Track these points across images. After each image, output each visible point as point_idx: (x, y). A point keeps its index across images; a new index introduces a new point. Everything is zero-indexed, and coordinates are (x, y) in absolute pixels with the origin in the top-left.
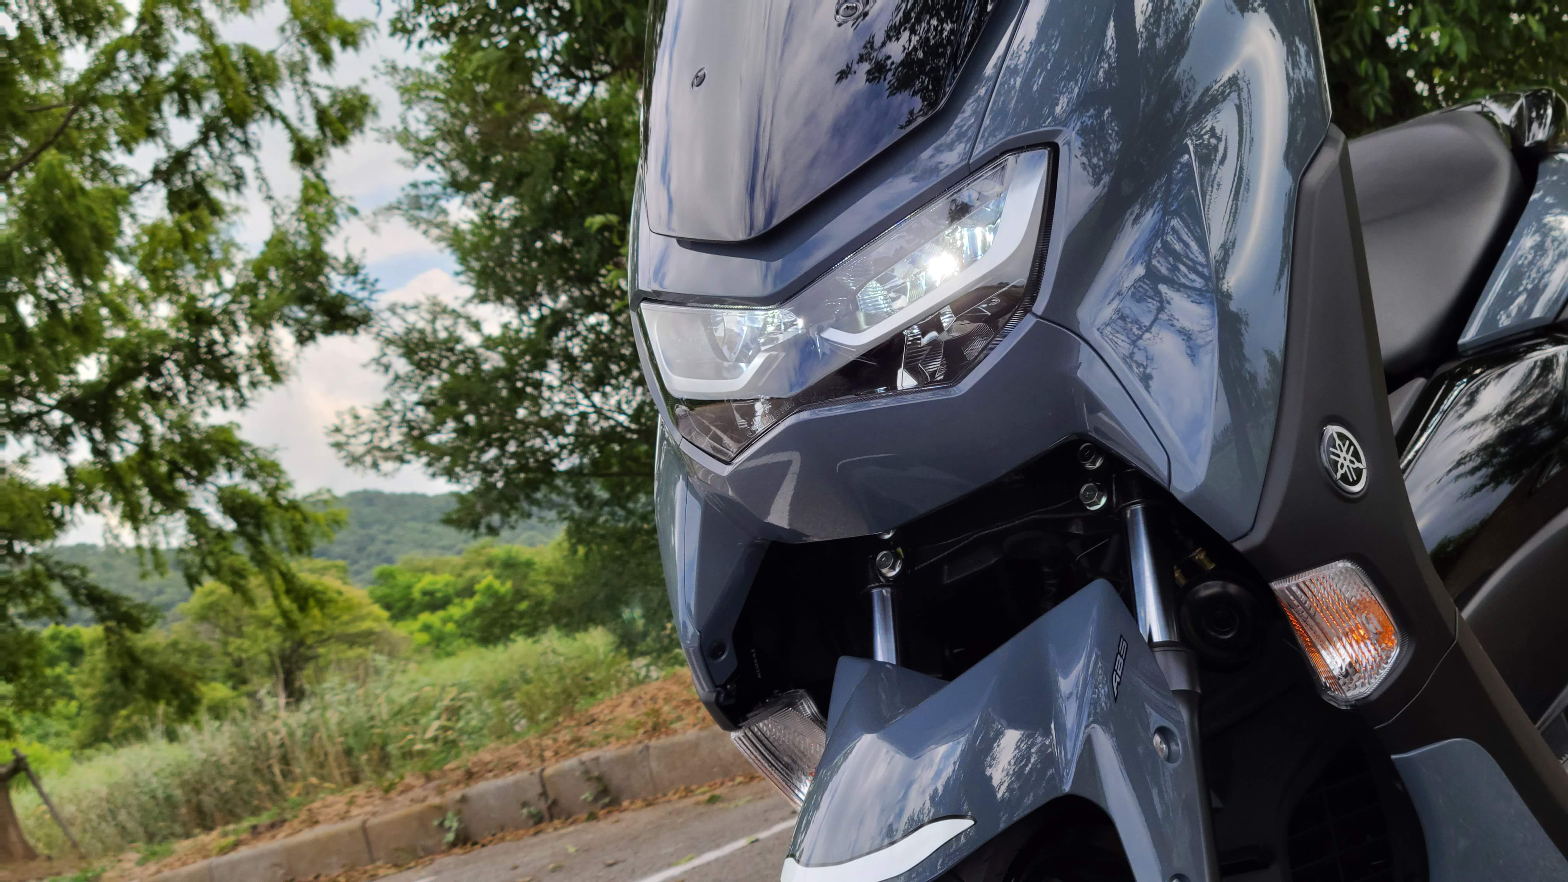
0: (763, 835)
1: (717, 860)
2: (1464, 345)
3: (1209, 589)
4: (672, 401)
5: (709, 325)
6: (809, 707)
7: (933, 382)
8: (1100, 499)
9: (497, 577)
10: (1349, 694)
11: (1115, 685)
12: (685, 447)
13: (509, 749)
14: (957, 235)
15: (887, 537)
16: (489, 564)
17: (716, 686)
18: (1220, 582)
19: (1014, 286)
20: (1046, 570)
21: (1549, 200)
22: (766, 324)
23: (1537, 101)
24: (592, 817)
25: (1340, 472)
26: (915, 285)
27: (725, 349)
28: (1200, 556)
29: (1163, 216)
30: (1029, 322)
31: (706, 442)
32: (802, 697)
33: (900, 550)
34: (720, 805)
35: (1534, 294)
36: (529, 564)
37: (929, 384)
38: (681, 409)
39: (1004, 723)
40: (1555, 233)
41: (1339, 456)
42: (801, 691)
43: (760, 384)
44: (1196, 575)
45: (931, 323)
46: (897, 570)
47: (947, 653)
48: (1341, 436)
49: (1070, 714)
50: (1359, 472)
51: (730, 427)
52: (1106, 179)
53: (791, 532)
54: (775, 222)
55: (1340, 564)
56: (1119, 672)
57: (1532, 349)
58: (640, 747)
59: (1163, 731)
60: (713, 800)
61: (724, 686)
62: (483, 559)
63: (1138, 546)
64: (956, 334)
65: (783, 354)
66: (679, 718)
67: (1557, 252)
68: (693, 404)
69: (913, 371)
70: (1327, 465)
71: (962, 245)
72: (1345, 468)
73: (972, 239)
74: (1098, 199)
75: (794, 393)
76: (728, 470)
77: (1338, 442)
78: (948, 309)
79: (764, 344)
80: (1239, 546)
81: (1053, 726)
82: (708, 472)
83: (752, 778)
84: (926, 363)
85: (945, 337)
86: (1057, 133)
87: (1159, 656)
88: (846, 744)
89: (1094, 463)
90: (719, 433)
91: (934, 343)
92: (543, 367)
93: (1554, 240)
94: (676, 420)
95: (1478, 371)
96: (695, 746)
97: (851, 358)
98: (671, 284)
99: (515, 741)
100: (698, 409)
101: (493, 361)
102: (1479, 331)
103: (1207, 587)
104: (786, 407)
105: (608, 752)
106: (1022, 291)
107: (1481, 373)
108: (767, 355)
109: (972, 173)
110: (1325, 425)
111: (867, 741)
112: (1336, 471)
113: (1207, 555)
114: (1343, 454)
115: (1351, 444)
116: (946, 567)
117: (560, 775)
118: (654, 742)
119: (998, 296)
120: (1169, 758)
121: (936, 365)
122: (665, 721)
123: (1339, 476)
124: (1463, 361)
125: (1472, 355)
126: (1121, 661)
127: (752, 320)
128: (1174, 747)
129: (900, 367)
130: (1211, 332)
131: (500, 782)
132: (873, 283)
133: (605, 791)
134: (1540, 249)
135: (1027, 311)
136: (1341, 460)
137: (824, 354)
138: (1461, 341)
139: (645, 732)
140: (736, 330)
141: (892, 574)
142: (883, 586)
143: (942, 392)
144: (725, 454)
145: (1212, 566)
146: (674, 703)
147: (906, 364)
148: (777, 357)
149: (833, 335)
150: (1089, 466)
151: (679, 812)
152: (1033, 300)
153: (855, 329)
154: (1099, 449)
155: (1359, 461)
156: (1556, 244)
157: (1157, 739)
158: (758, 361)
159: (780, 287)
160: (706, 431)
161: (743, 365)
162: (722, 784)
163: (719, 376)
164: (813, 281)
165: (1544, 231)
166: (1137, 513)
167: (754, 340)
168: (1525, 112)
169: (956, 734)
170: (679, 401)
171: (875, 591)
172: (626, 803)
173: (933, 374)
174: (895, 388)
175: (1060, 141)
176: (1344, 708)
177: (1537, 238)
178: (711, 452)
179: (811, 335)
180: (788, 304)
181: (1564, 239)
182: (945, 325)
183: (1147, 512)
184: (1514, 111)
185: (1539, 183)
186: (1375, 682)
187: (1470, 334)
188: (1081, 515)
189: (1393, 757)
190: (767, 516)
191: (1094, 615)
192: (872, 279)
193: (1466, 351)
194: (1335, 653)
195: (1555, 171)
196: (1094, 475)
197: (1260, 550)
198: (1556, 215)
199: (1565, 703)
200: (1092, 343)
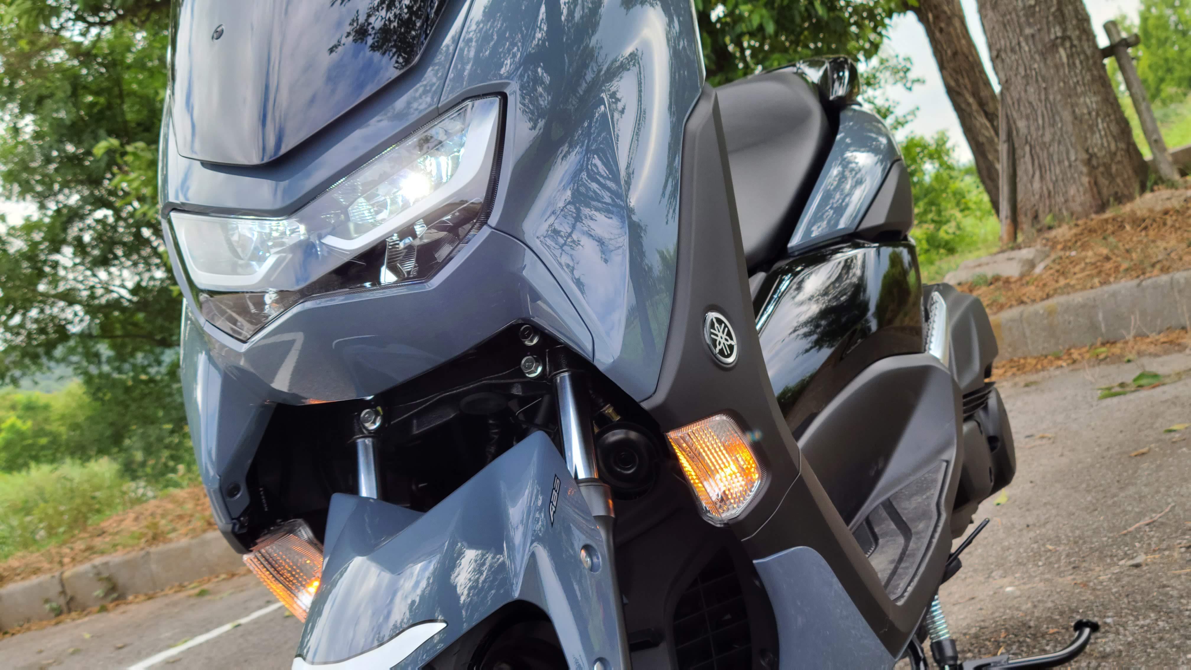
0: (244, 621)
1: (208, 642)
2: (792, 247)
3: (615, 436)
4: (195, 290)
5: (225, 230)
6: (306, 533)
7: (408, 278)
8: (536, 368)
9: (19, 417)
10: (724, 515)
11: (552, 513)
12: (208, 328)
13: (34, 557)
14: (427, 162)
15: (369, 398)
16: (13, 407)
17: (233, 519)
18: (624, 431)
19: (473, 203)
20: (491, 422)
21: (848, 140)
22: (272, 230)
23: (838, 66)
24: (103, 609)
25: (719, 348)
26: (394, 202)
27: (239, 250)
28: (609, 410)
29: (586, 154)
30: (486, 232)
31: (225, 323)
32: (300, 525)
33: (379, 408)
34: (207, 598)
35: (840, 210)
36: (46, 407)
37: (404, 279)
38: (203, 297)
39: (464, 544)
40: (853, 165)
41: (717, 335)
42: (299, 521)
43: (272, 279)
44: (607, 425)
45: (408, 231)
46: (378, 424)
47: (414, 487)
48: (720, 322)
49: (518, 537)
50: (731, 347)
51: (243, 311)
52: (541, 123)
53: (293, 396)
54: (282, 152)
55: (717, 418)
56: (555, 504)
57: (836, 252)
58: (143, 553)
59: (587, 548)
60: (202, 593)
61: (240, 519)
62: (7, 403)
63: (565, 406)
64: (426, 241)
65: (291, 256)
66: (174, 530)
67: (855, 180)
68: (214, 293)
69: (393, 269)
70: (709, 342)
71: (431, 171)
72: (722, 345)
73: (438, 165)
74: (536, 139)
75: (299, 287)
76: (244, 347)
77: (716, 325)
78: (421, 221)
79: (274, 246)
80: (646, 405)
81: (505, 545)
83: (233, 575)
84: (402, 262)
85: (417, 242)
86: (506, 85)
87: (583, 489)
88: (342, 565)
89: (532, 341)
90: (235, 315)
91: (410, 248)
92: (57, 251)
93: (852, 170)
94: (200, 305)
95: (800, 268)
96: (186, 551)
97: (346, 259)
98: (194, 198)
99: (38, 550)
100: (217, 297)
101: (17, 245)
102: (802, 238)
103: (614, 435)
104: (292, 299)
105: (116, 558)
106: (479, 207)
107: (803, 270)
108: (277, 256)
109: (440, 115)
110: (707, 312)
111: (358, 562)
112: (715, 347)
113: (614, 410)
114: (720, 334)
115: (726, 326)
116: (415, 422)
117: (78, 576)
118: (153, 549)
119: (459, 211)
120: (592, 568)
121: (410, 266)
122: (163, 532)
123: (717, 350)
124: (791, 260)
125: (797, 256)
126: (556, 494)
127: (262, 227)
128: (595, 560)
129: (383, 264)
130: (622, 239)
131: (27, 583)
132: (361, 200)
133: (113, 588)
134: (842, 177)
135: (484, 223)
136: (719, 339)
137: (323, 255)
138: (790, 245)
139: (147, 541)
140: (250, 235)
141: (374, 427)
142: (366, 437)
143: (417, 286)
144: (241, 334)
145: (618, 418)
146: (170, 517)
147: (388, 263)
148: (285, 258)
149: (331, 241)
150: (528, 343)
151: (175, 604)
152: (488, 216)
153: (345, 235)
154: (536, 330)
155: (732, 339)
156: (854, 173)
157: (583, 553)
158: (271, 260)
159: (288, 202)
160: (223, 313)
161: (254, 263)
162: (209, 580)
163: (234, 270)
164: (314, 198)
165: (846, 164)
166: (565, 380)
167: (263, 242)
168: (829, 73)
170: (203, 291)
171: (359, 440)
172: (130, 598)
173: (409, 273)
174: (379, 283)
175: (508, 91)
176: (718, 526)
177: (840, 168)
178: (229, 331)
179: (312, 240)
180: (295, 216)
181: (860, 170)
182: (418, 233)
183: (573, 379)
184: (821, 72)
185: (841, 127)
186: (743, 506)
187: (795, 241)
188: (521, 380)
189: (755, 562)
190: (272, 382)
191: (535, 458)
192: (359, 197)
193: (793, 252)
194: (713, 484)
195: (851, 119)
196: (532, 350)
197: (661, 408)
198: (852, 152)
199: (867, 513)
200: (534, 249)
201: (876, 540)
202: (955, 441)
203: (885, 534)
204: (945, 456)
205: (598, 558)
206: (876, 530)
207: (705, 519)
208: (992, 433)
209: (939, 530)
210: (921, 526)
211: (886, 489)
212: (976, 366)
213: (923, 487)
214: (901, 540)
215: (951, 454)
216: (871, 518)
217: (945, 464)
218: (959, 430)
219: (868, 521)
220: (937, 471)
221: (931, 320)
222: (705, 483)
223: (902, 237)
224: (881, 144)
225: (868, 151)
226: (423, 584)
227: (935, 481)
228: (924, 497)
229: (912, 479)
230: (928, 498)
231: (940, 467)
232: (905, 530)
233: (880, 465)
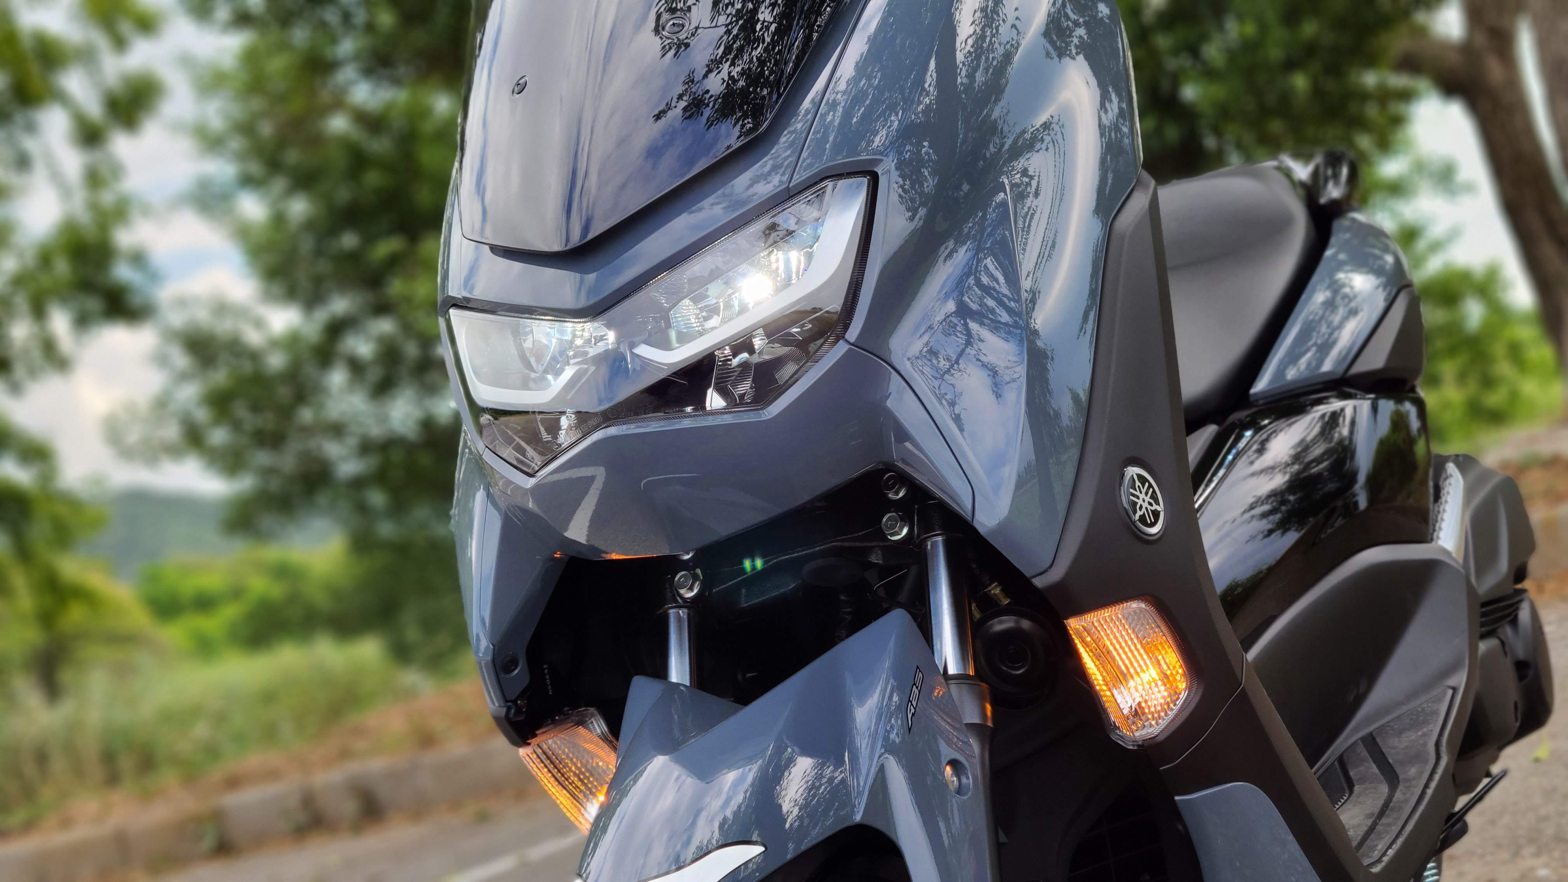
2: (1256, 394)
3: (1003, 624)
4: (476, 410)
5: (517, 333)
6: (599, 725)
7: (741, 404)
8: (901, 529)
9: (270, 581)
10: (1137, 734)
11: (910, 716)
12: (488, 457)
13: (274, 757)
14: (773, 257)
15: (687, 557)
17: (507, 701)
18: (1014, 618)
19: (827, 312)
20: (843, 598)
21: (1342, 257)
22: (574, 336)
23: (1334, 160)
24: (357, 830)
25: (1139, 513)
26: (728, 305)
27: (533, 360)
28: (995, 590)
29: (977, 254)
30: (842, 348)
31: (508, 452)
32: (592, 715)
33: (698, 571)
35: (1325, 348)
36: (303, 571)
37: (736, 405)
38: (485, 418)
39: (796, 749)
40: (1347, 290)
41: (1138, 498)
42: (592, 710)
43: (568, 397)
44: (991, 609)
45: (743, 344)
46: (696, 591)
47: (740, 677)
48: (1141, 478)
49: (862, 743)
50: (1156, 514)
51: (533, 439)
52: (922, 212)
53: (592, 548)
54: (590, 236)
55: (1135, 605)
56: (914, 703)
57: (1319, 402)
58: (411, 761)
59: (953, 763)
61: (514, 702)
63: (937, 579)
64: (767, 357)
65: (593, 368)
67: (1347, 309)
68: (498, 413)
69: (723, 392)
70: (1126, 505)
71: (777, 269)
72: (1144, 509)
73: (787, 262)
74: (913, 233)
75: (602, 408)
76: (531, 482)
77: (1138, 483)
78: (761, 331)
79: (575, 357)
80: (1038, 582)
81: (847, 757)
82: (509, 482)
84: (735, 384)
85: (756, 359)
86: (878, 162)
87: (954, 688)
88: (637, 767)
89: (897, 493)
90: (523, 444)
91: (744, 365)
92: (327, 369)
93: (1345, 296)
94: (480, 429)
95: (1266, 422)
97: (662, 376)
98: (479, 293)
99: (282, 750)
100: (503, 419)
101: (277, 360)
102: (1271, 382)
103: (1001, 622)
104: (592, 422)
106: (835, 317)
107: (1270, 423)
108: (577, 368)
109: (791, 197)
110: (1126, 467)
111: (659, 762)
112: (1135, 512)
113: (1002, 590)
115: (1150, 486)
116: (744, 590)
117: (329, 786)
118: (423, 757)
119: (810, 322)
120: (959, 791)
121: (745, 387)
122: (435, 735)
123: (1137, 517)
124: (1254, 410)
125: (1263, 405)
126: (916, 692)
127: (562, 332)
128: (964, 780)
129: (709, 386)
130: (1019, 369)
132: (686, 302)
133: (370, 804)
134: (1330, 305)
135: (840, 337)
136: (1140, 502)
137: (634, 370)
138: (1253, 391)
140: (545, 341)
141: (690, 595)
142: (680, 607)
143: (752, 414)
144: (529, 466)
145: (1006, 601)
147: (716, 384)
148: (587, 370)
149: (645, 351)
150: (891, 496)
152: (846, 327)
153: (665, 345)
154: (904, 479)
155: (1158, 503)
156: (1346, 300)
157: (948, 771)
158: (568, 373)
159: (593, 301)
160: (509, 441)
161: (551, 377)
162: (490, 799)
163: (524, 387)
164: (628, 296)
165: (1336, 288)
166: (937, 546)
167: (562, 353)
168: (1322, 169)
169: (750, 760)
170: (485, 410)
171: (672, 612)
172: (391, 817)
173: (742, 396)
174: (705, 408)
175: (879, 170)
176: (1131, 747)
177: (1328, 294)
178: (515, 463)
179: (622, 350)
180: (600, 318)
181: (1355, 297)
182: (756, 347)
183: (947, 545)
184: (1310, 168)
185: (1333, 240)
186: (1163, 723)
187: (1261, 385)
188: (882, 544)
189: (1177, 798)
190: (566, 530)
191: (891, 644)
192: (685, 297)
193: (1257, 401)
194: (1125, 693)
195: (1347, 230)
196: (896, 505)
197: (1058, 587)
198: (1347, 272)
199: (1341, 750)
200: (903, 373)
201: (1351, 785)
202: (1467, 662)
203: (1363, 780)
204: (1452, 681)
205: (968, 778)
206: (1352, 773)
207: (1113, 737)
208: (1521, 654)
209: (1437, 777)
210: (1413, 771)
211: (1368, 720)
212: (1503, 565)
213: (1419, 720)
214: (1385, 789)
215: (1460, 679)
216: (1345, 757)
217: (1450, 692)
218: (1473, 648)
219: (1341, 760)
220: (1439, 700)
221: (1443, 499)
222: (1115, 691)
223: (1407, 388)
224: (1386, 262)
225: (1368, 273)
226: (740, 798)
227: (1436, 713)
228: (1420, 733)
229: (1404, 709)
230: (1424, 735)
231: (1445, 695)
232: (1391, 776)
233: (1362, 689)
